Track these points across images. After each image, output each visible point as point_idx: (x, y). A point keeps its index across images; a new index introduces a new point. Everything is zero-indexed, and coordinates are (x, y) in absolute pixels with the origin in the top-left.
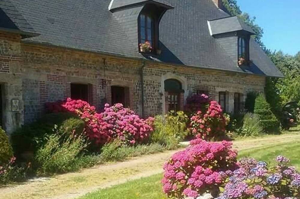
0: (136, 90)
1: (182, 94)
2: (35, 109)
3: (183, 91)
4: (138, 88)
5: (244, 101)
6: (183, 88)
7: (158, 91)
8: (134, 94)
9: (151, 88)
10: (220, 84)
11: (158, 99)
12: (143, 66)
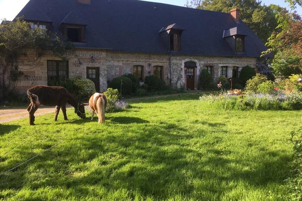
0: (167, 67)
1: (195, 68)
2: (117, 76)
3: (197, 67)
4: (168, 66)
5: (240, 70)
6: (196, 66)
7: (180, 67)
8: (166, 69)
9: (176, 66)
10: (222, 62)
11: (180, 71)
12: (170, 57)
